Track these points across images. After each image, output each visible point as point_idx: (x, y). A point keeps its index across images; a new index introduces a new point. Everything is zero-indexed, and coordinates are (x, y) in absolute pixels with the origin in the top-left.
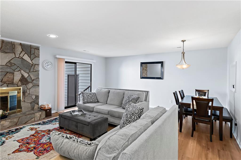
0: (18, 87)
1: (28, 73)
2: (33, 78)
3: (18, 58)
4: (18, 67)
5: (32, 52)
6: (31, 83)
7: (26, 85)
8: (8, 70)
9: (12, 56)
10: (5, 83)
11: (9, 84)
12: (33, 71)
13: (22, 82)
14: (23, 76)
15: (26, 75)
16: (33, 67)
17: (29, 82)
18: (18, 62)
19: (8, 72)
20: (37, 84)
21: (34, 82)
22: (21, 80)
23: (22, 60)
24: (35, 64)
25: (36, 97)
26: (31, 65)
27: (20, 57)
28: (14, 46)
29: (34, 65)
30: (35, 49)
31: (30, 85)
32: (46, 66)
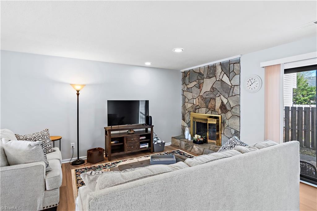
0: (219, 115)
1: (227, 98)
2: (232, 105)
3: (219, 81)
4: (219, 91)
5: (231, 70)
6: (230, 111)
7: (225, 114)
8: (212, 96)
9: (214, 79)
10: (210, 109)
11: (212, 111)
12: (232, 96)
13: (222, 109)
14: (222, 102)
15: (225, 101)
16: (231, 90)
17: (228, 110)
18: (218, 86)
19: (211, 98)
20: (236, 114)
21: (233, 110)
22: (221, 108)
23: (221, 83)
24: (235, 86)
25: (235, 132)
26: (230, 87)
27: (220, 80)
28: (215, 68)
29: (233, 87)
30: (234, 63)
31: (229, 114)
32: (248, 86)
